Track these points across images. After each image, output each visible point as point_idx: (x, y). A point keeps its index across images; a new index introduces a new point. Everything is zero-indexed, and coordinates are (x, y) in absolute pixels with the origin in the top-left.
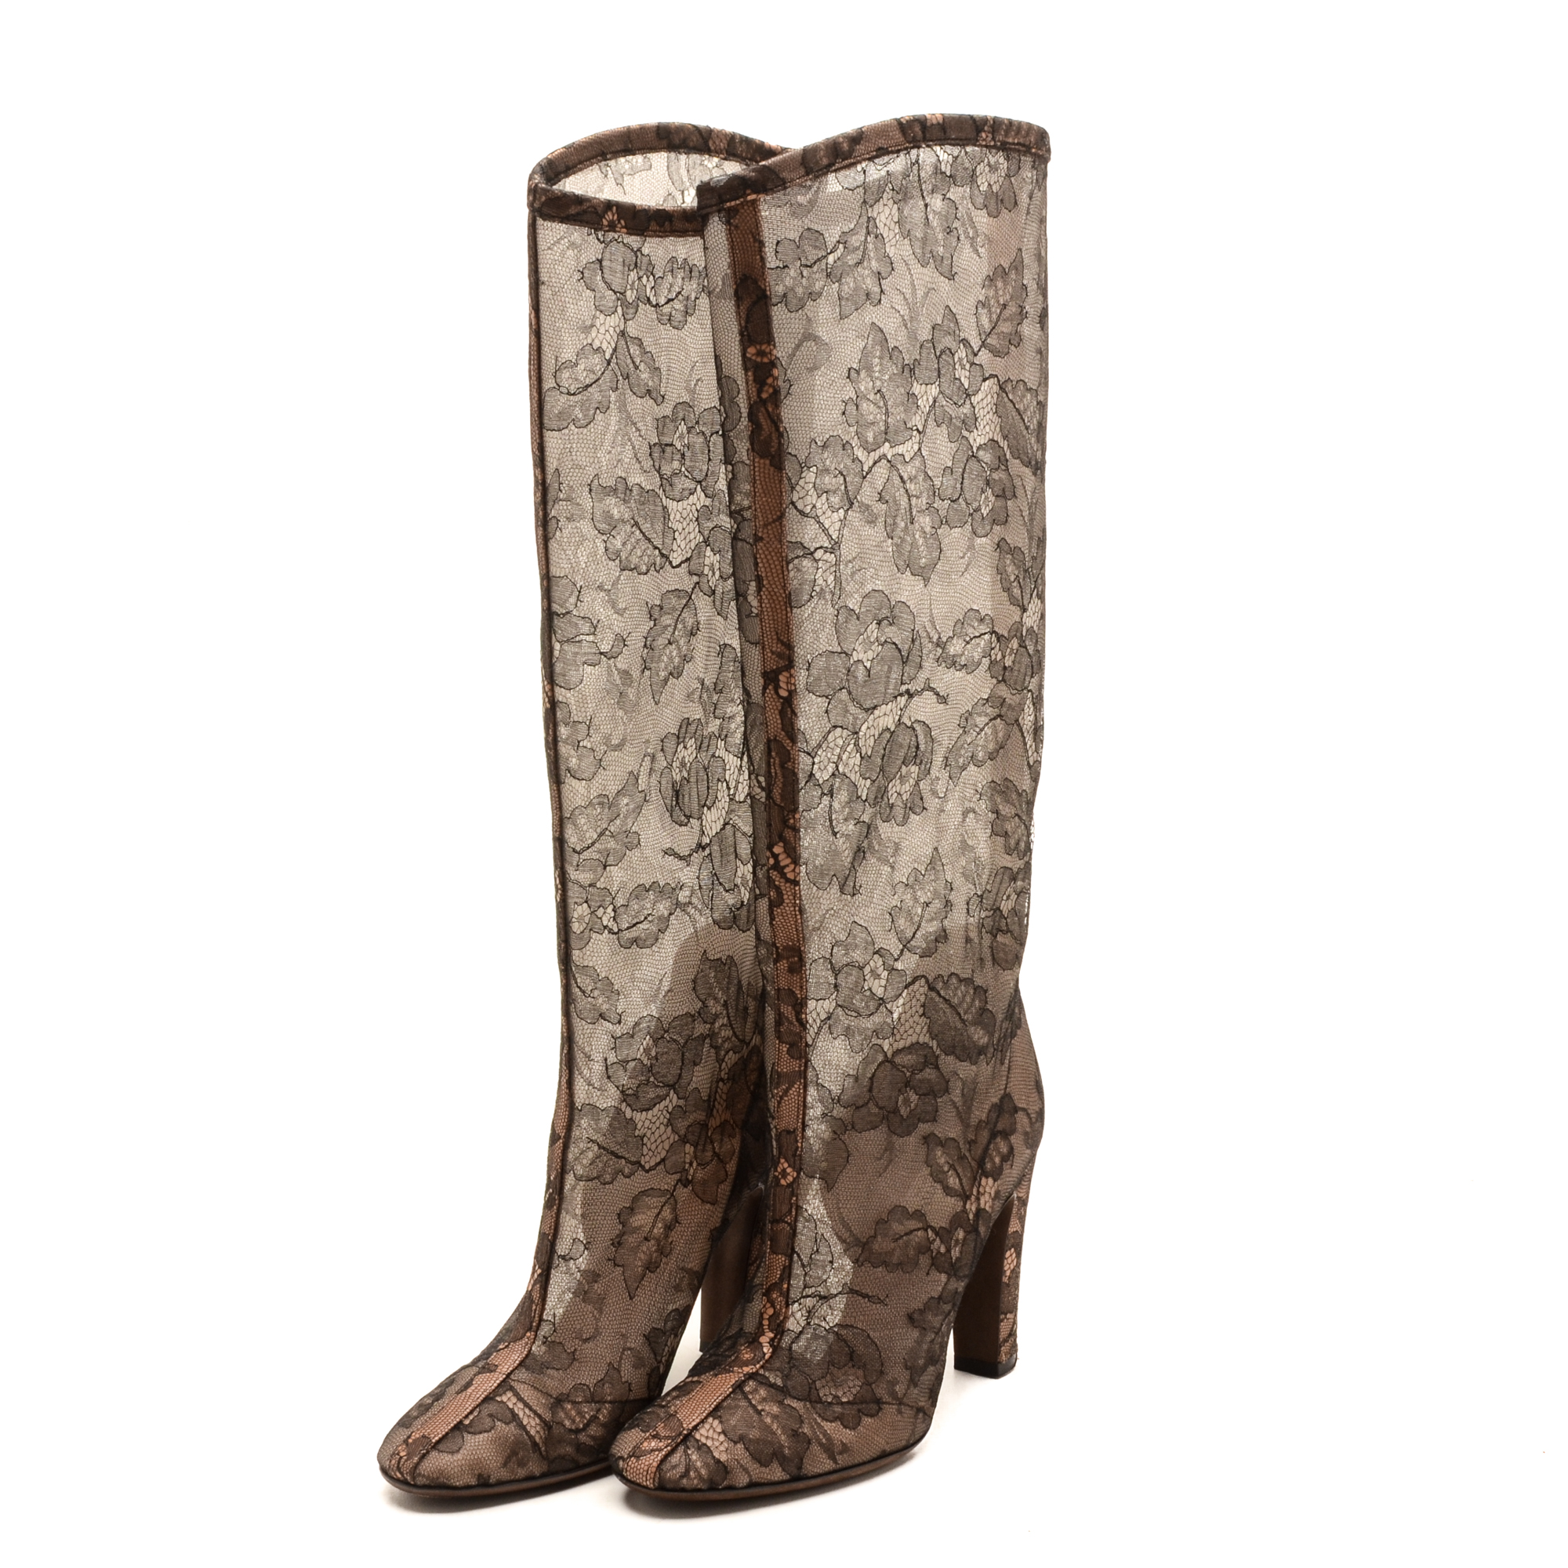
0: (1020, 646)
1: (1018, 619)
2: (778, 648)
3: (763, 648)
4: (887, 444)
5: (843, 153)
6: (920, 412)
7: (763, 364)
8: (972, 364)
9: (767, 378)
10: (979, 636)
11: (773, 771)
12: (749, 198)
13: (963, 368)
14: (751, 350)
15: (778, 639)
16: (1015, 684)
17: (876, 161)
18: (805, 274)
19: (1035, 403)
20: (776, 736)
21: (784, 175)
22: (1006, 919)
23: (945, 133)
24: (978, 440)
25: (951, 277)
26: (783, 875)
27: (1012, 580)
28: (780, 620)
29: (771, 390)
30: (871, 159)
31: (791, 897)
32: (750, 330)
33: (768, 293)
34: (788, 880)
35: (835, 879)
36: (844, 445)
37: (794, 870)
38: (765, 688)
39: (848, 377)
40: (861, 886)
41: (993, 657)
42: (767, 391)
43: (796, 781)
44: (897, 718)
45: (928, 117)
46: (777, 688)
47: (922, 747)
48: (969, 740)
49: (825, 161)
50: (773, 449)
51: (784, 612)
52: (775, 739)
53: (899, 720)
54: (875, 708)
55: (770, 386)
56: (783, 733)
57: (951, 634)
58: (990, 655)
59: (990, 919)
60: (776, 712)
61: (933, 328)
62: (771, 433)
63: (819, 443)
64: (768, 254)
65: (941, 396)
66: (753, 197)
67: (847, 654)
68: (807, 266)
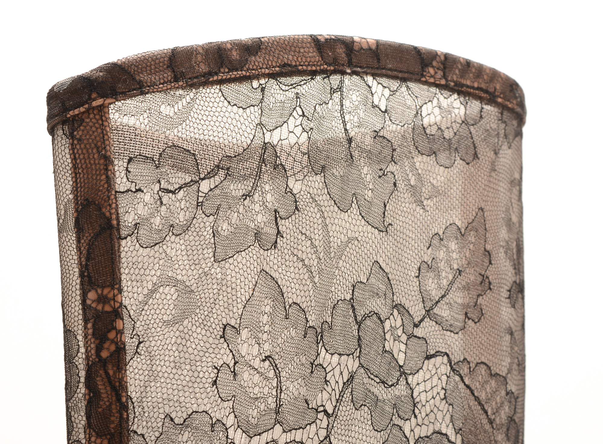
4: (278, 428)
5: (230, 62)
6: (329, 389)
7: (104, 312)
8: (411, 336)
9: (109, 331)
12: (94, 104)
13: (397, 339)
14: (92, 295)
17: (283, 80)
18: (165, 200)
19: (503, 393)
21: (144, 77)
23: (379, 60)
24: (417, 430)
25: (385, 229)
29: (113, 348)
30: (273, 76)
32: (91, 268)
33: (115, 222)
36: (212, 426)
39: (223, 337)
42: (108, 349)
45: (356, 39)
49: (203, 68)
50: (112, 426)
55: (112, 341)
61: (354, 286)
62: (111, 404)
63: (177, 421)
64: (117, 174)
65: (362, 371)
66: (99, 102)
68: (168, 191)
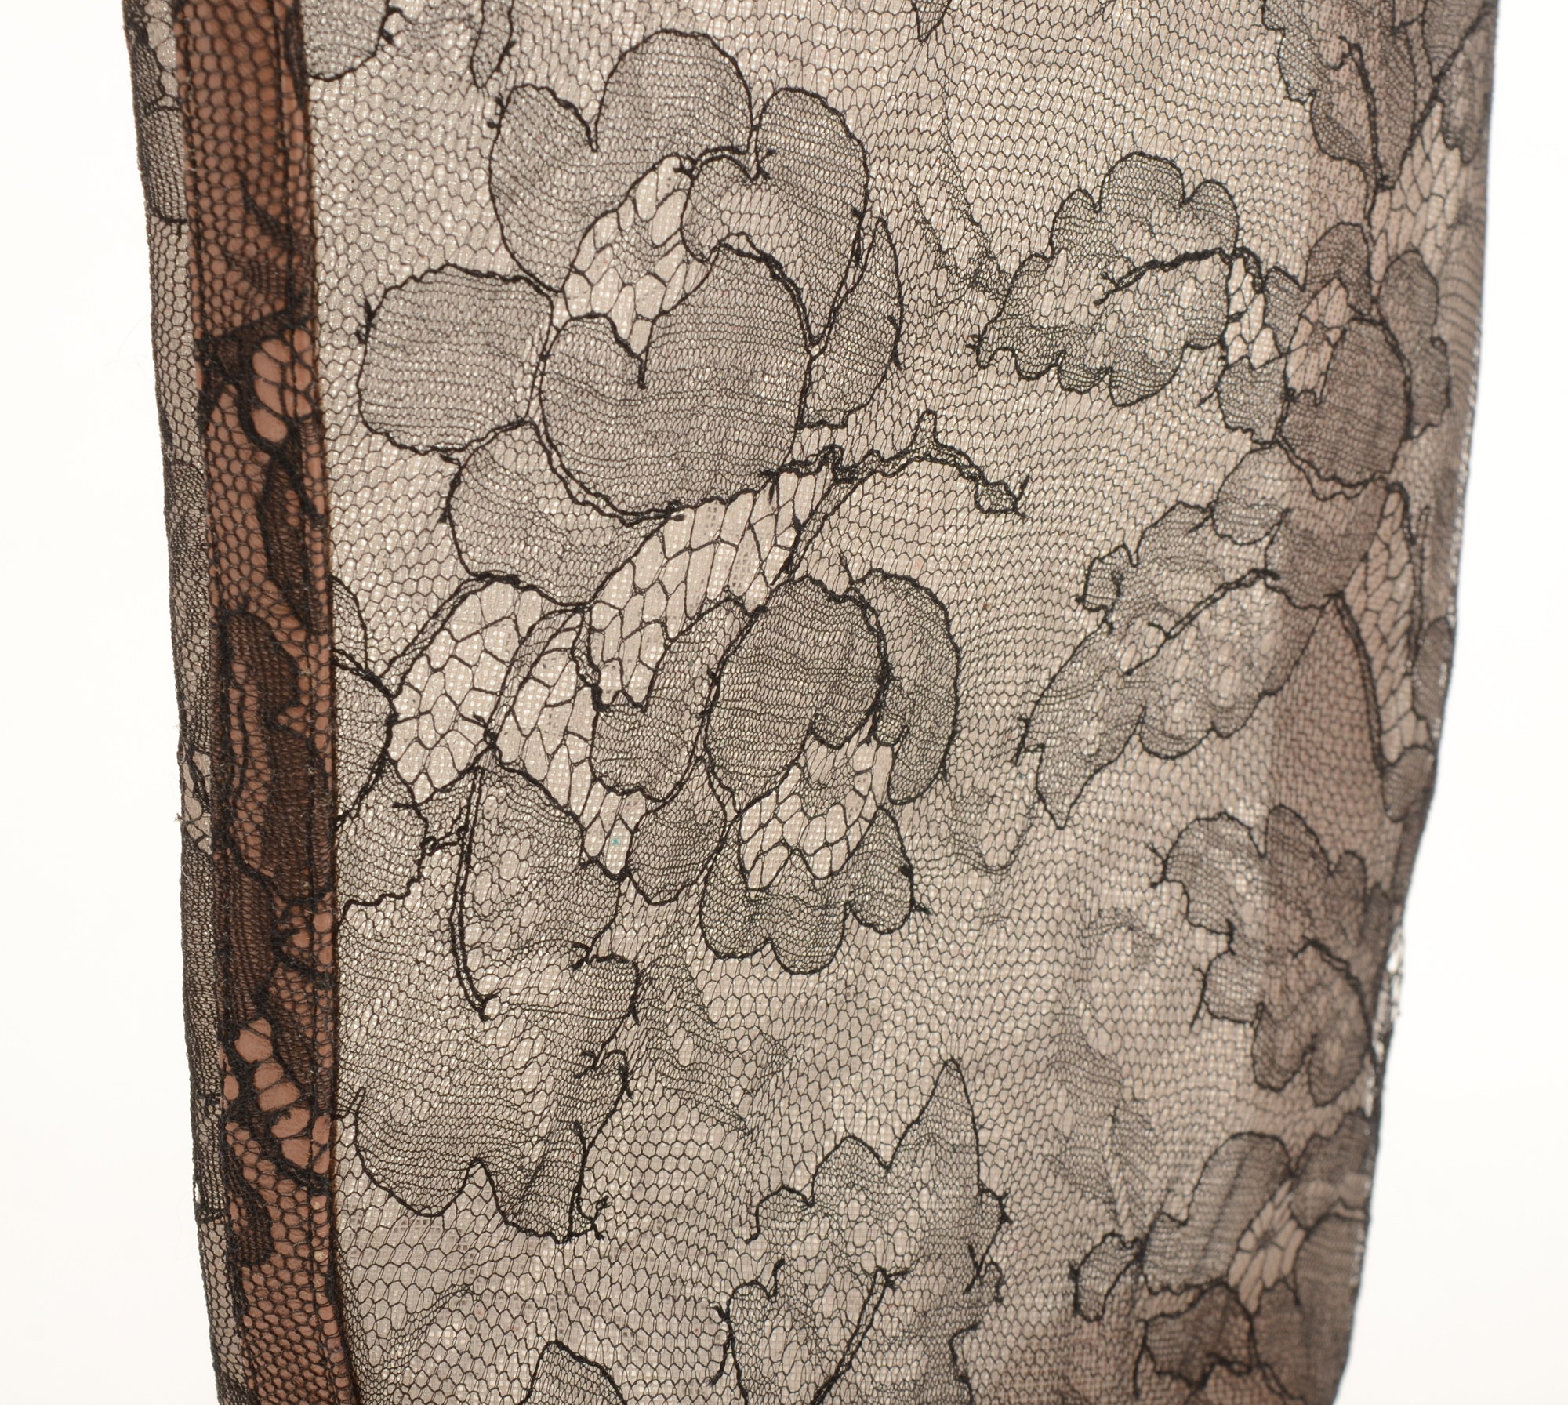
0: (1359, 318)
1: (1352, 213)
2: (256, 244)
3: (198, 237)
10: (1174, 264)
11: (237, 735)
15: (249, 204)
16: (1334, 456)
20: (247, 598)
22: (1250, 1318)
26: (271, 1148)
27: (1332, 58)
28: (252, 125)
31: (297, 1236)
34: (284, 1168)
35: (480, 1176)
37: (307, 1132)
38: (207, 403)
40: (603, 1203)
41: (1236, 350)
43: (326, 783)
44: (778, 558)
46: (247, 404)
47: (906, 673)
48: (1126, 659)
51: (269, 95)
52: (243, 610)
53: (788, 566)
54: (669, 511)
56: (270, 587)
57: (1041, 244)
58: (1221, 342)
59: (1175, 1325)
60: (247, 502)
67: (538, 285)
